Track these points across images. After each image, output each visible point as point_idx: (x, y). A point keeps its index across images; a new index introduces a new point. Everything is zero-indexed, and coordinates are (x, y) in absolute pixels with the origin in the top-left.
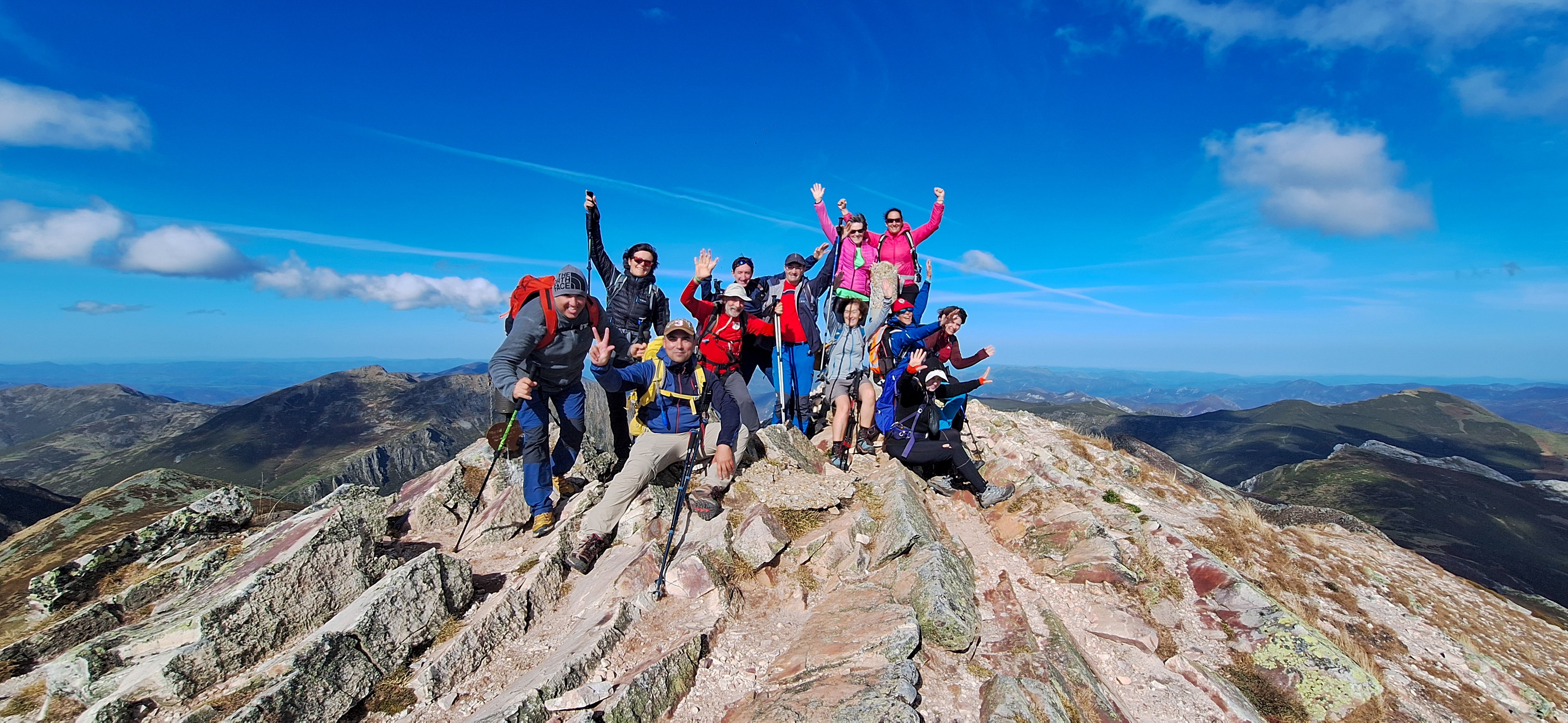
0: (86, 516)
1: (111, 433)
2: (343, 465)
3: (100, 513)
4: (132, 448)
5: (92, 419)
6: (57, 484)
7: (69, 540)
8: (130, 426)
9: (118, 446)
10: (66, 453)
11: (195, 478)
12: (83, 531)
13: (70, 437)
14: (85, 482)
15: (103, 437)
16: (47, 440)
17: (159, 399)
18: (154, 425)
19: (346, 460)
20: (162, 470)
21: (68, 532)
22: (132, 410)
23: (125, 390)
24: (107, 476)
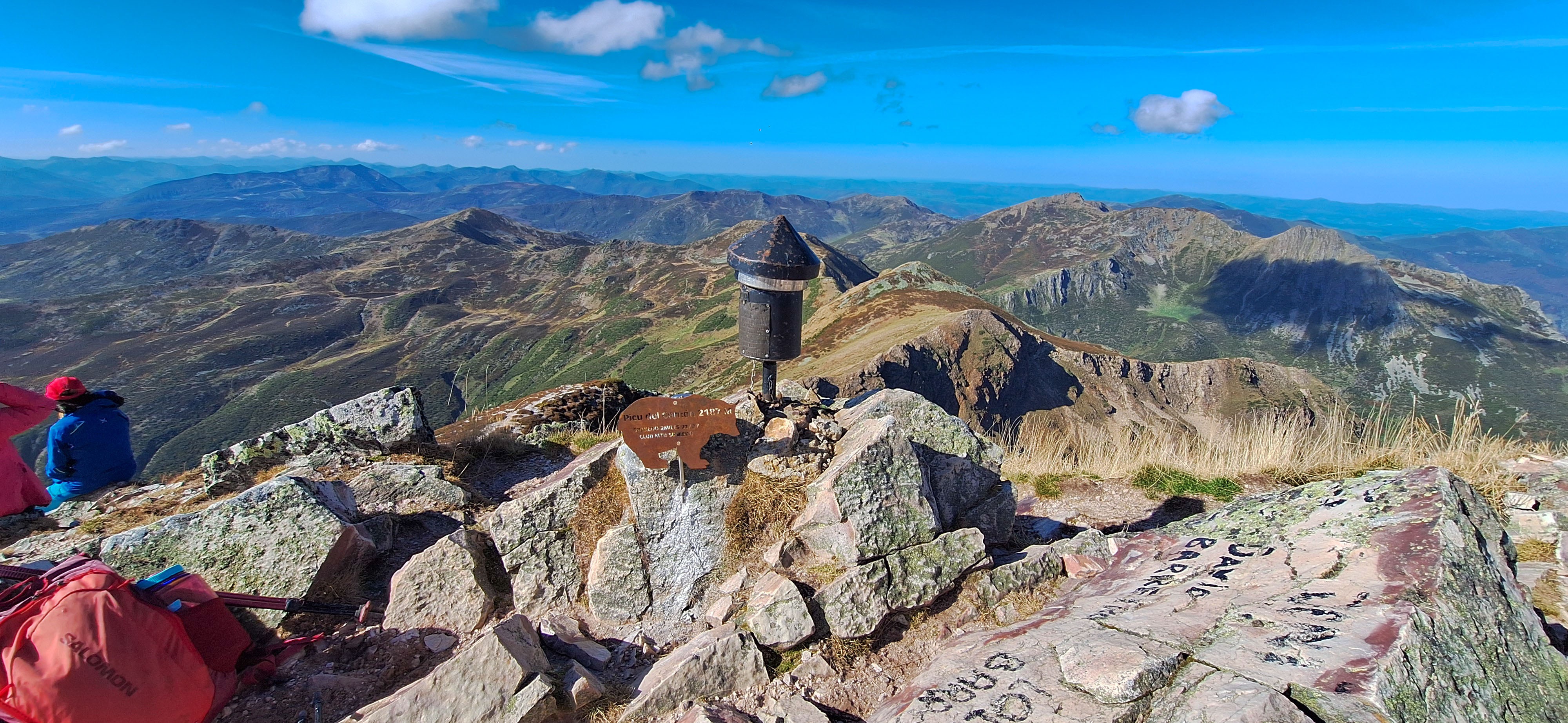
0: (880, 286)
1: (898, 232)
2: (1033, 281)
3: (887, 286)
4: (907, 244)
5: (890, 221)
6: (870, 262)
7: (871, 300)
8: (908, 228)
9: (901, 241)
10: (876, 242)
11: (936, 272)
12: (878, 295)
13: (879, 231)
14: (883, 264)
15: (894, 234)
16: (868, 232)
17: (924, 210)
18: (920, 228)
19: (1036, 277)
20: (919, 263)
21: (871, 295)
22: (910, 217)
23: (908, 202)
24: (893, 262)
